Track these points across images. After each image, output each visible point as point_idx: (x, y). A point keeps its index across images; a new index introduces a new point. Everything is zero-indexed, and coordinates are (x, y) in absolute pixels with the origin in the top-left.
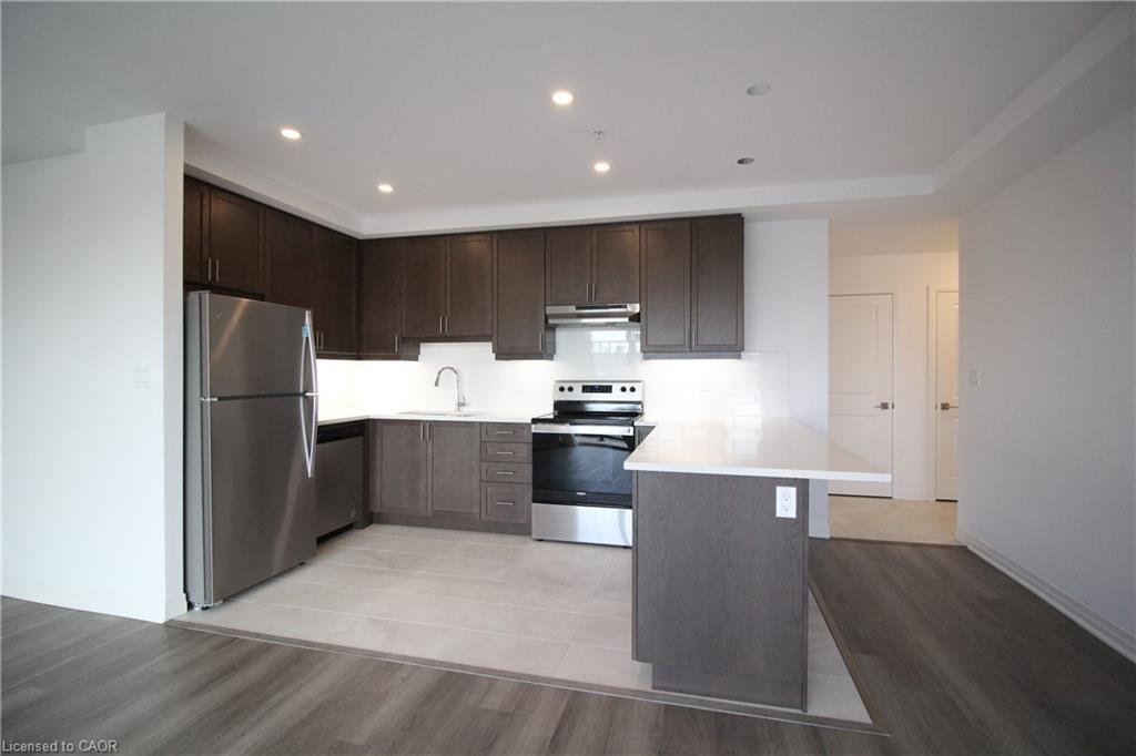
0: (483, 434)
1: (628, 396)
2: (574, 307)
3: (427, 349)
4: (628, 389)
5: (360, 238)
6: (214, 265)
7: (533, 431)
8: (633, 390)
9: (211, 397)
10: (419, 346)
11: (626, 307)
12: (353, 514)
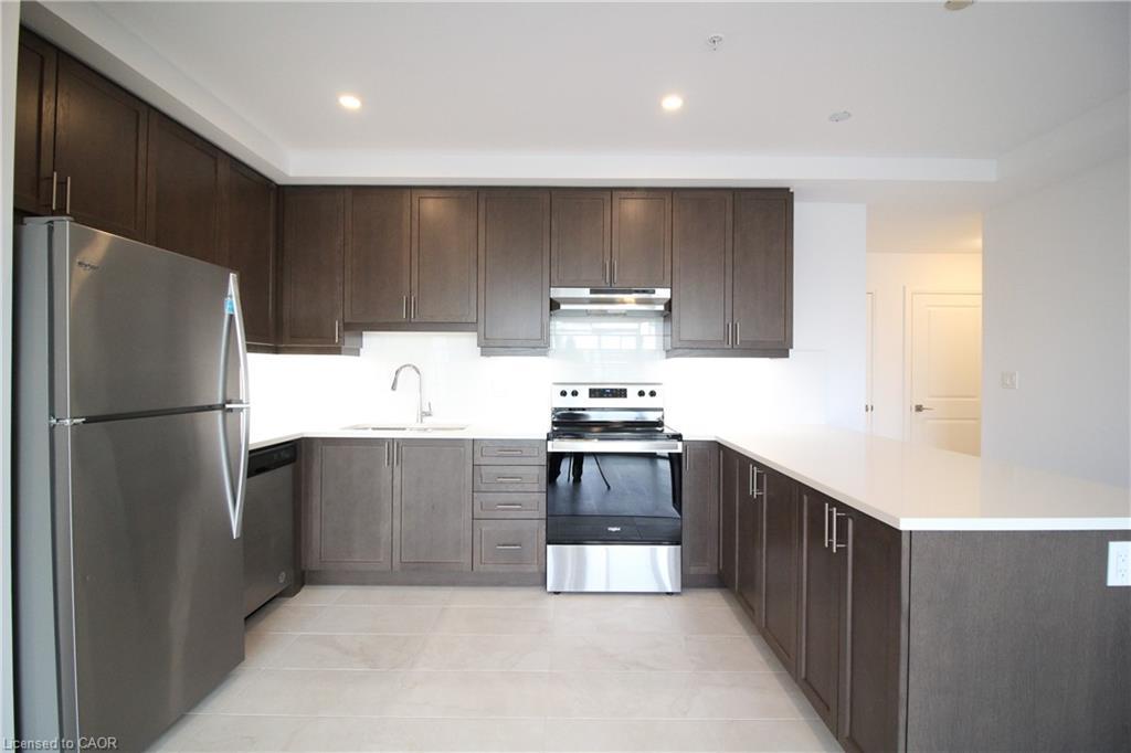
0: (477, 455)
1: (647, 402)
2: (588, 290)
3: (373, 341)
4: (647, 393)
5: (280, 181)
6: (62, 184)
7: (550, 450)
8: (653, 394)
9: (72, 418)
10: (361, 335)
11: (654, 292)
12: (282, 578)
